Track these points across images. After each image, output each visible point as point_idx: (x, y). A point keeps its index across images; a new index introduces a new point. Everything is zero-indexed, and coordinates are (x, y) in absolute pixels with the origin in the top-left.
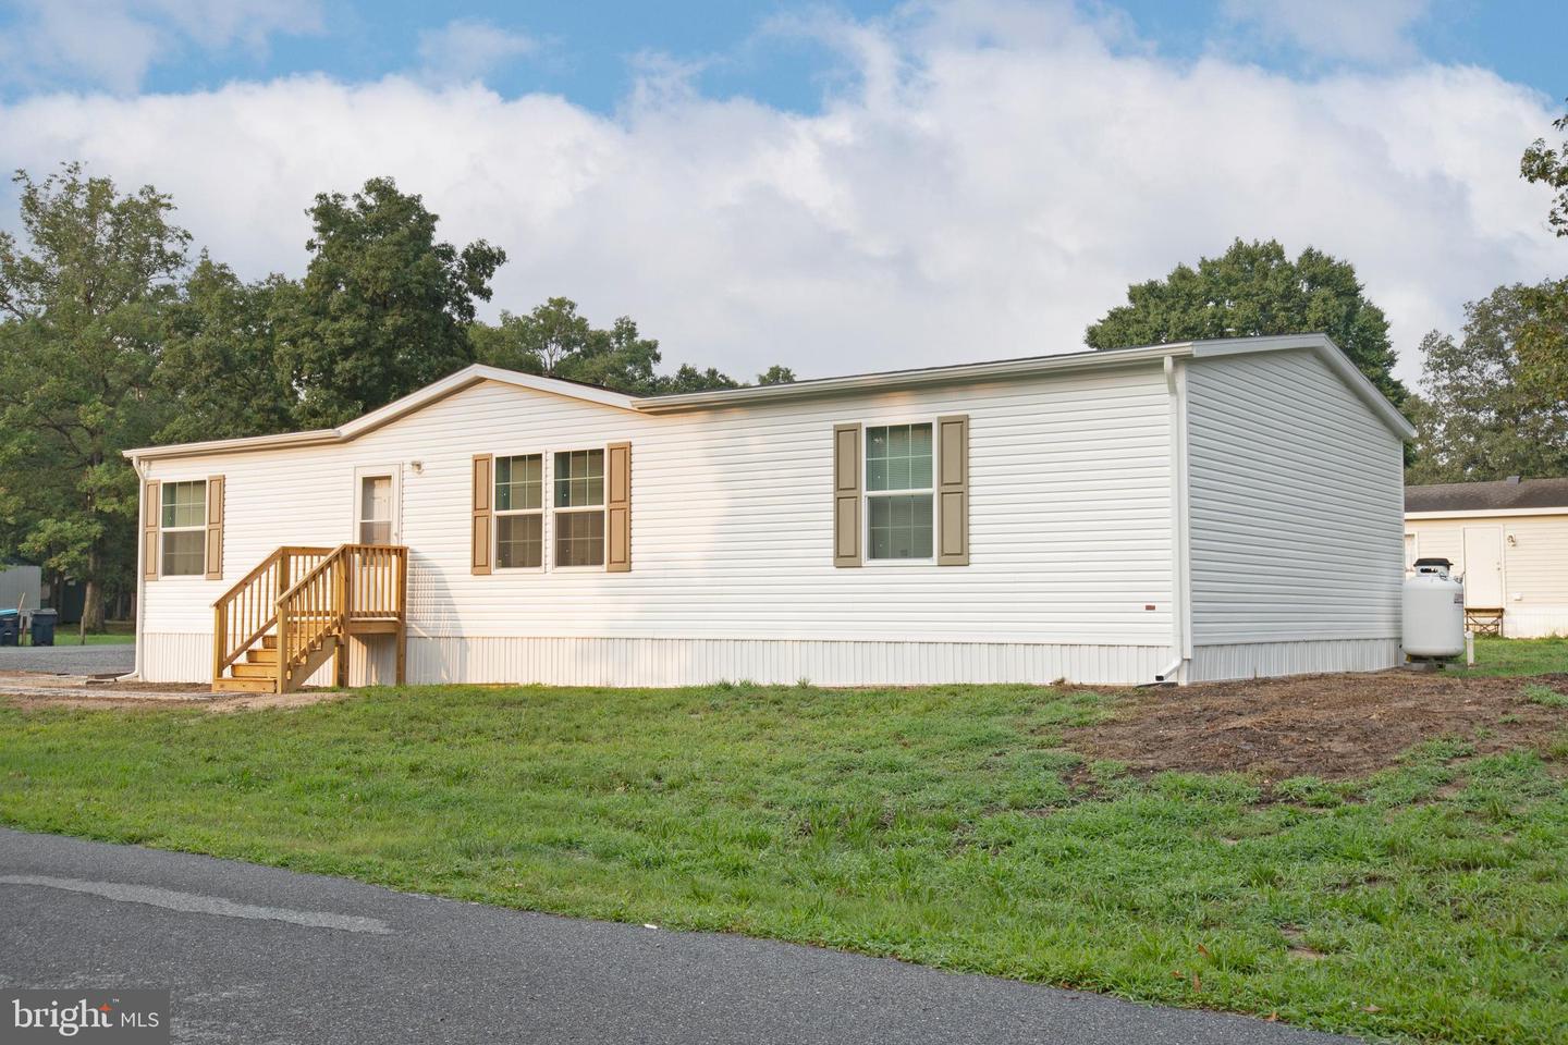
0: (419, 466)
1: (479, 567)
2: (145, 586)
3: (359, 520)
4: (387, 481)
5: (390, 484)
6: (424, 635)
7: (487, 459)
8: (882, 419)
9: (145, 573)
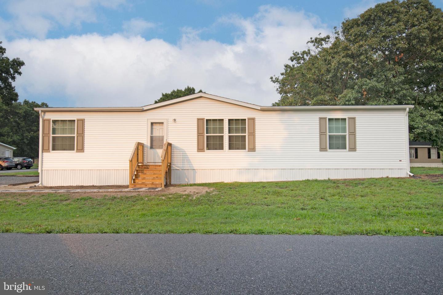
0: (175, 120)
1: (200, 149)
2: (42, 154)
3: (149, 135)
4: (162, 124)
5: (163, 125)
6: (179, 169)
7: (203, 119)
8: (332, 117)
9: (43, 149)
